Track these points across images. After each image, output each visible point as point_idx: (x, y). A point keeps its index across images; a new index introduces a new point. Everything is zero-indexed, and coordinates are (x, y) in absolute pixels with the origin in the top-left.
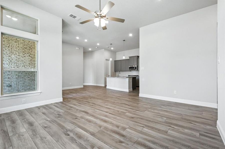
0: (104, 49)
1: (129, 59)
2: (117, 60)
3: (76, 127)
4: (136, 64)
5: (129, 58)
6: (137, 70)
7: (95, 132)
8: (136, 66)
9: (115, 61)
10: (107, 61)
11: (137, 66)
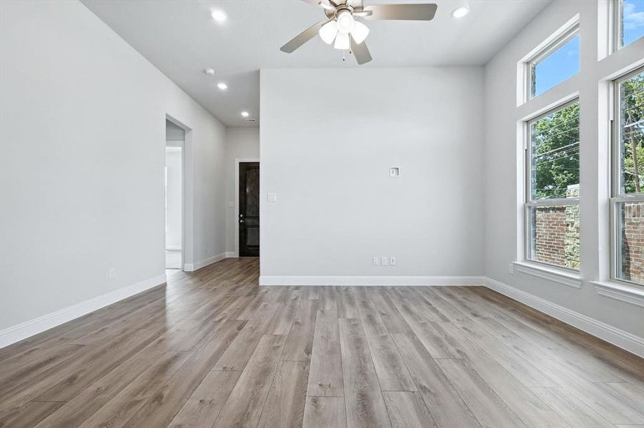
3: (436, 361)
7: (403, 334)
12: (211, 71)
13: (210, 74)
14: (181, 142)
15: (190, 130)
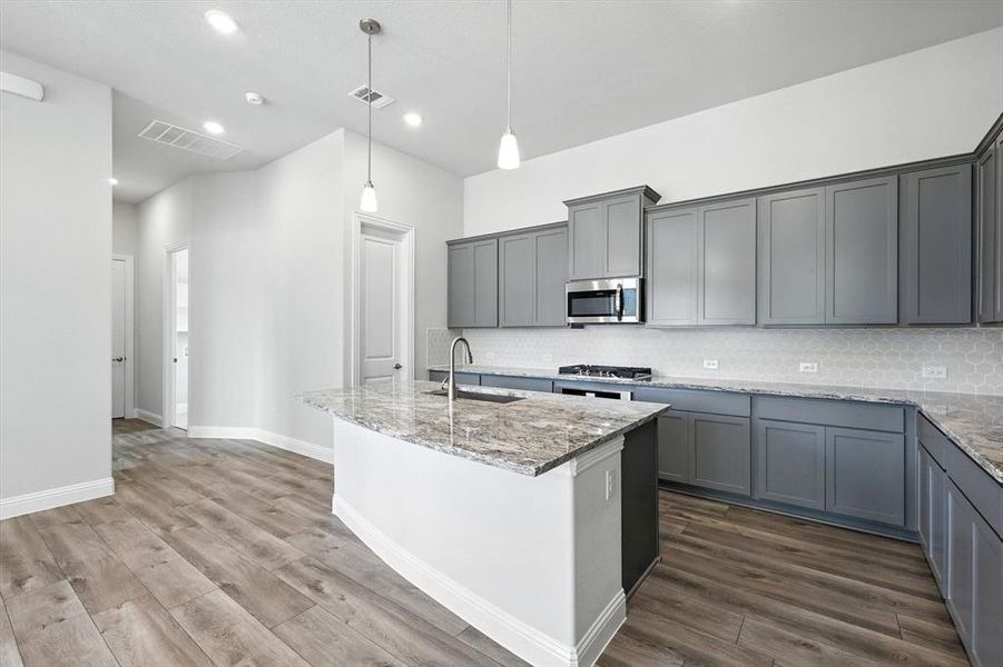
0: (341, 131)
1: (564, 225)
2: (467, 235)
4: (635, 268)
5: (562, 215)
6: (643, 318)
8: (632, 284)
9: (450, 244)
10: (376, 245)
11: (643, 283)
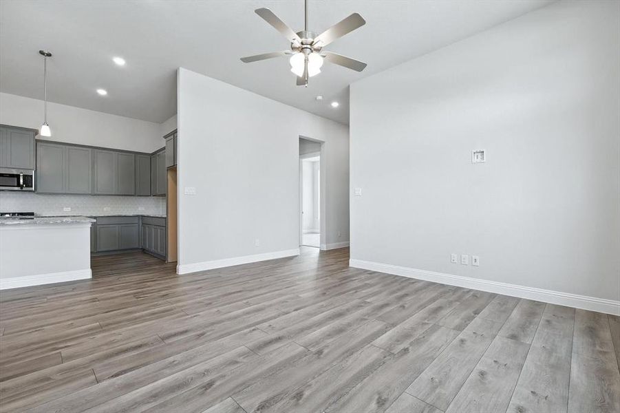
12: (320, 98)
13: (320, 100)
14: (319, 153)
15: (324, 142)
